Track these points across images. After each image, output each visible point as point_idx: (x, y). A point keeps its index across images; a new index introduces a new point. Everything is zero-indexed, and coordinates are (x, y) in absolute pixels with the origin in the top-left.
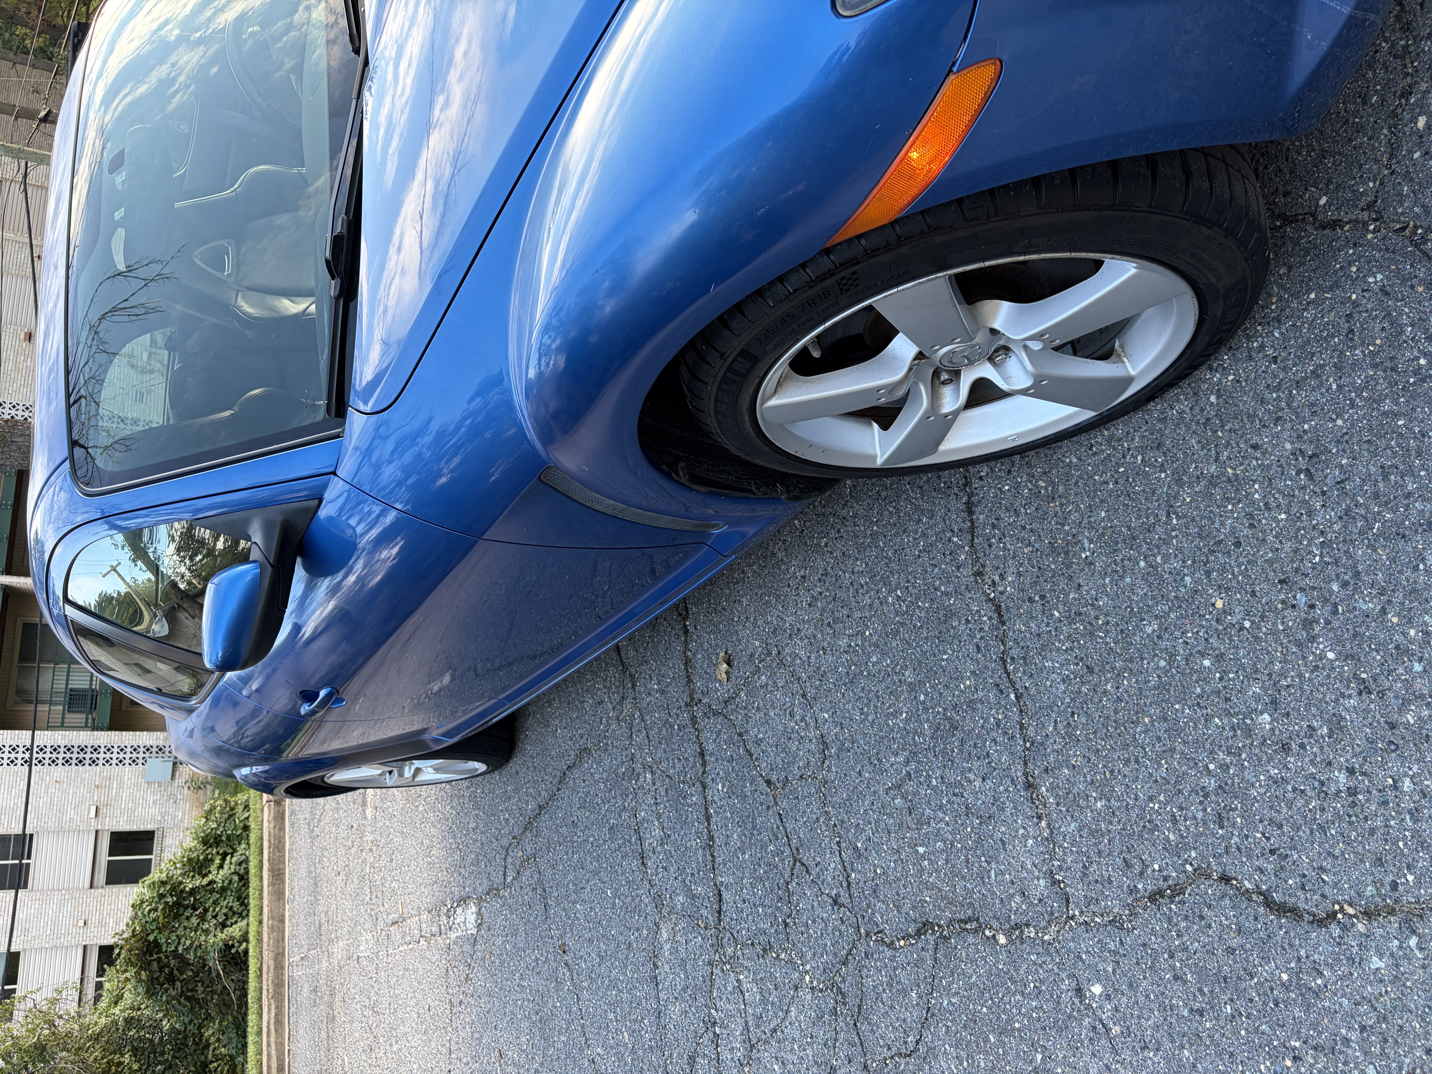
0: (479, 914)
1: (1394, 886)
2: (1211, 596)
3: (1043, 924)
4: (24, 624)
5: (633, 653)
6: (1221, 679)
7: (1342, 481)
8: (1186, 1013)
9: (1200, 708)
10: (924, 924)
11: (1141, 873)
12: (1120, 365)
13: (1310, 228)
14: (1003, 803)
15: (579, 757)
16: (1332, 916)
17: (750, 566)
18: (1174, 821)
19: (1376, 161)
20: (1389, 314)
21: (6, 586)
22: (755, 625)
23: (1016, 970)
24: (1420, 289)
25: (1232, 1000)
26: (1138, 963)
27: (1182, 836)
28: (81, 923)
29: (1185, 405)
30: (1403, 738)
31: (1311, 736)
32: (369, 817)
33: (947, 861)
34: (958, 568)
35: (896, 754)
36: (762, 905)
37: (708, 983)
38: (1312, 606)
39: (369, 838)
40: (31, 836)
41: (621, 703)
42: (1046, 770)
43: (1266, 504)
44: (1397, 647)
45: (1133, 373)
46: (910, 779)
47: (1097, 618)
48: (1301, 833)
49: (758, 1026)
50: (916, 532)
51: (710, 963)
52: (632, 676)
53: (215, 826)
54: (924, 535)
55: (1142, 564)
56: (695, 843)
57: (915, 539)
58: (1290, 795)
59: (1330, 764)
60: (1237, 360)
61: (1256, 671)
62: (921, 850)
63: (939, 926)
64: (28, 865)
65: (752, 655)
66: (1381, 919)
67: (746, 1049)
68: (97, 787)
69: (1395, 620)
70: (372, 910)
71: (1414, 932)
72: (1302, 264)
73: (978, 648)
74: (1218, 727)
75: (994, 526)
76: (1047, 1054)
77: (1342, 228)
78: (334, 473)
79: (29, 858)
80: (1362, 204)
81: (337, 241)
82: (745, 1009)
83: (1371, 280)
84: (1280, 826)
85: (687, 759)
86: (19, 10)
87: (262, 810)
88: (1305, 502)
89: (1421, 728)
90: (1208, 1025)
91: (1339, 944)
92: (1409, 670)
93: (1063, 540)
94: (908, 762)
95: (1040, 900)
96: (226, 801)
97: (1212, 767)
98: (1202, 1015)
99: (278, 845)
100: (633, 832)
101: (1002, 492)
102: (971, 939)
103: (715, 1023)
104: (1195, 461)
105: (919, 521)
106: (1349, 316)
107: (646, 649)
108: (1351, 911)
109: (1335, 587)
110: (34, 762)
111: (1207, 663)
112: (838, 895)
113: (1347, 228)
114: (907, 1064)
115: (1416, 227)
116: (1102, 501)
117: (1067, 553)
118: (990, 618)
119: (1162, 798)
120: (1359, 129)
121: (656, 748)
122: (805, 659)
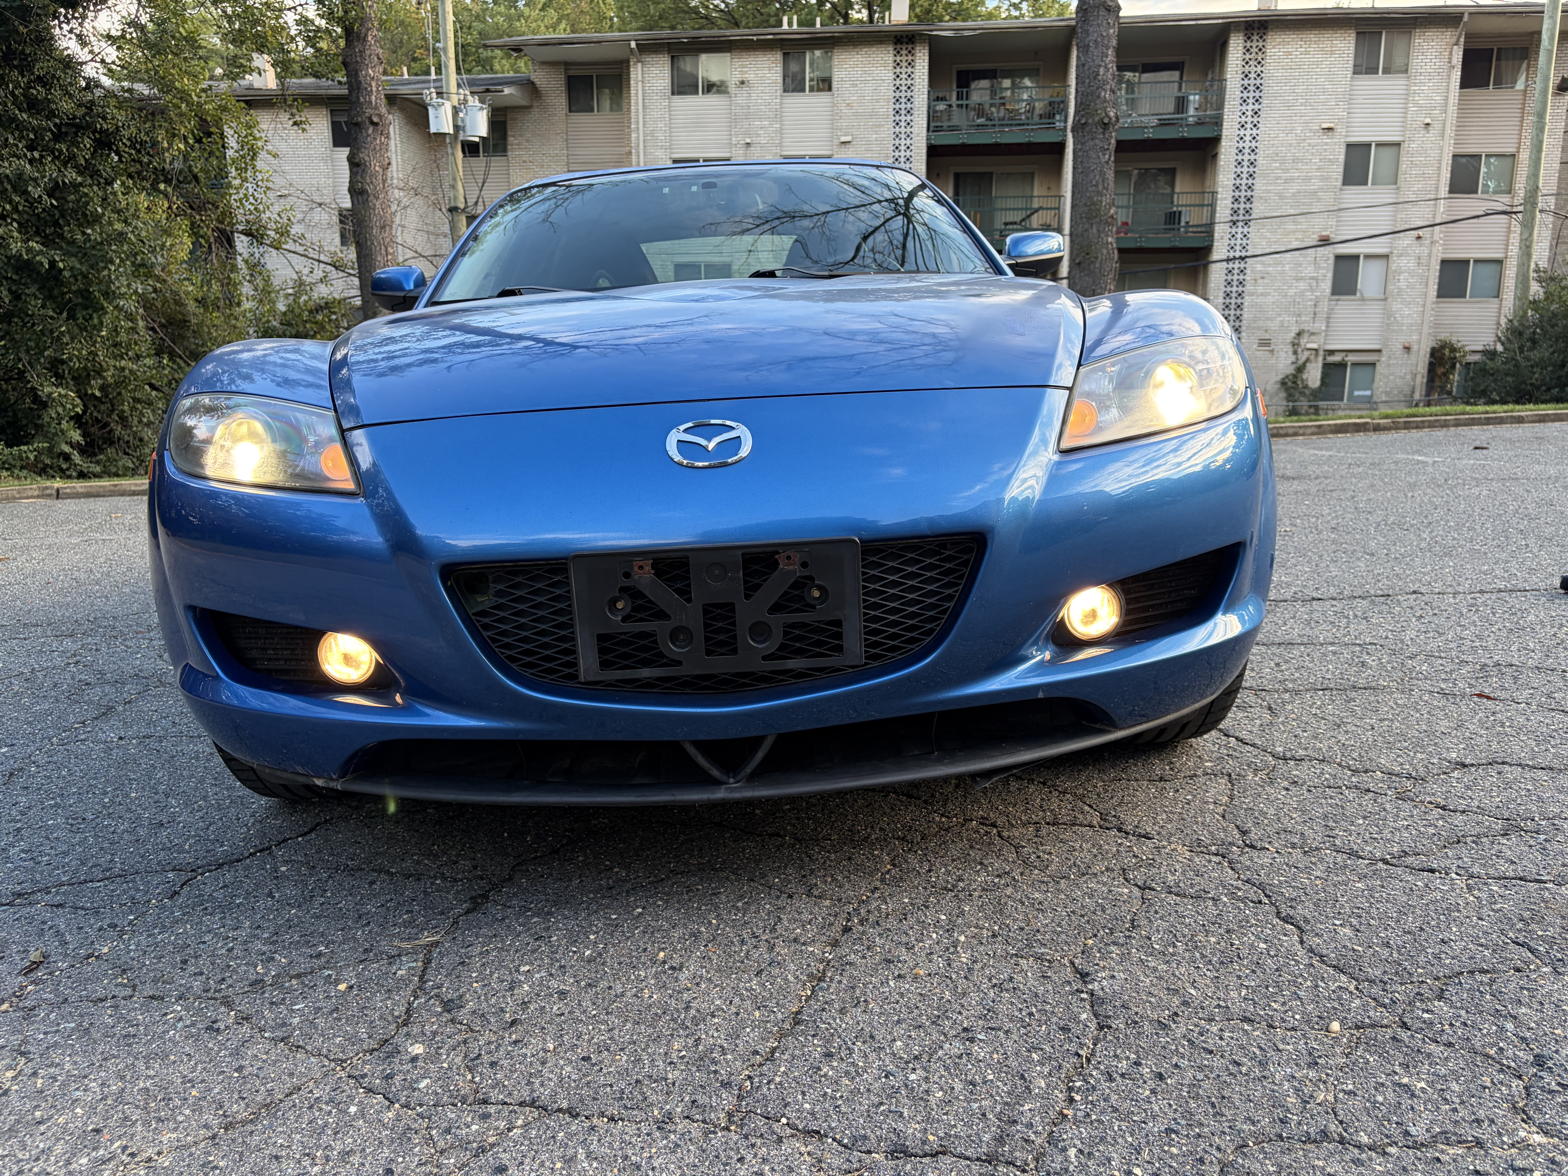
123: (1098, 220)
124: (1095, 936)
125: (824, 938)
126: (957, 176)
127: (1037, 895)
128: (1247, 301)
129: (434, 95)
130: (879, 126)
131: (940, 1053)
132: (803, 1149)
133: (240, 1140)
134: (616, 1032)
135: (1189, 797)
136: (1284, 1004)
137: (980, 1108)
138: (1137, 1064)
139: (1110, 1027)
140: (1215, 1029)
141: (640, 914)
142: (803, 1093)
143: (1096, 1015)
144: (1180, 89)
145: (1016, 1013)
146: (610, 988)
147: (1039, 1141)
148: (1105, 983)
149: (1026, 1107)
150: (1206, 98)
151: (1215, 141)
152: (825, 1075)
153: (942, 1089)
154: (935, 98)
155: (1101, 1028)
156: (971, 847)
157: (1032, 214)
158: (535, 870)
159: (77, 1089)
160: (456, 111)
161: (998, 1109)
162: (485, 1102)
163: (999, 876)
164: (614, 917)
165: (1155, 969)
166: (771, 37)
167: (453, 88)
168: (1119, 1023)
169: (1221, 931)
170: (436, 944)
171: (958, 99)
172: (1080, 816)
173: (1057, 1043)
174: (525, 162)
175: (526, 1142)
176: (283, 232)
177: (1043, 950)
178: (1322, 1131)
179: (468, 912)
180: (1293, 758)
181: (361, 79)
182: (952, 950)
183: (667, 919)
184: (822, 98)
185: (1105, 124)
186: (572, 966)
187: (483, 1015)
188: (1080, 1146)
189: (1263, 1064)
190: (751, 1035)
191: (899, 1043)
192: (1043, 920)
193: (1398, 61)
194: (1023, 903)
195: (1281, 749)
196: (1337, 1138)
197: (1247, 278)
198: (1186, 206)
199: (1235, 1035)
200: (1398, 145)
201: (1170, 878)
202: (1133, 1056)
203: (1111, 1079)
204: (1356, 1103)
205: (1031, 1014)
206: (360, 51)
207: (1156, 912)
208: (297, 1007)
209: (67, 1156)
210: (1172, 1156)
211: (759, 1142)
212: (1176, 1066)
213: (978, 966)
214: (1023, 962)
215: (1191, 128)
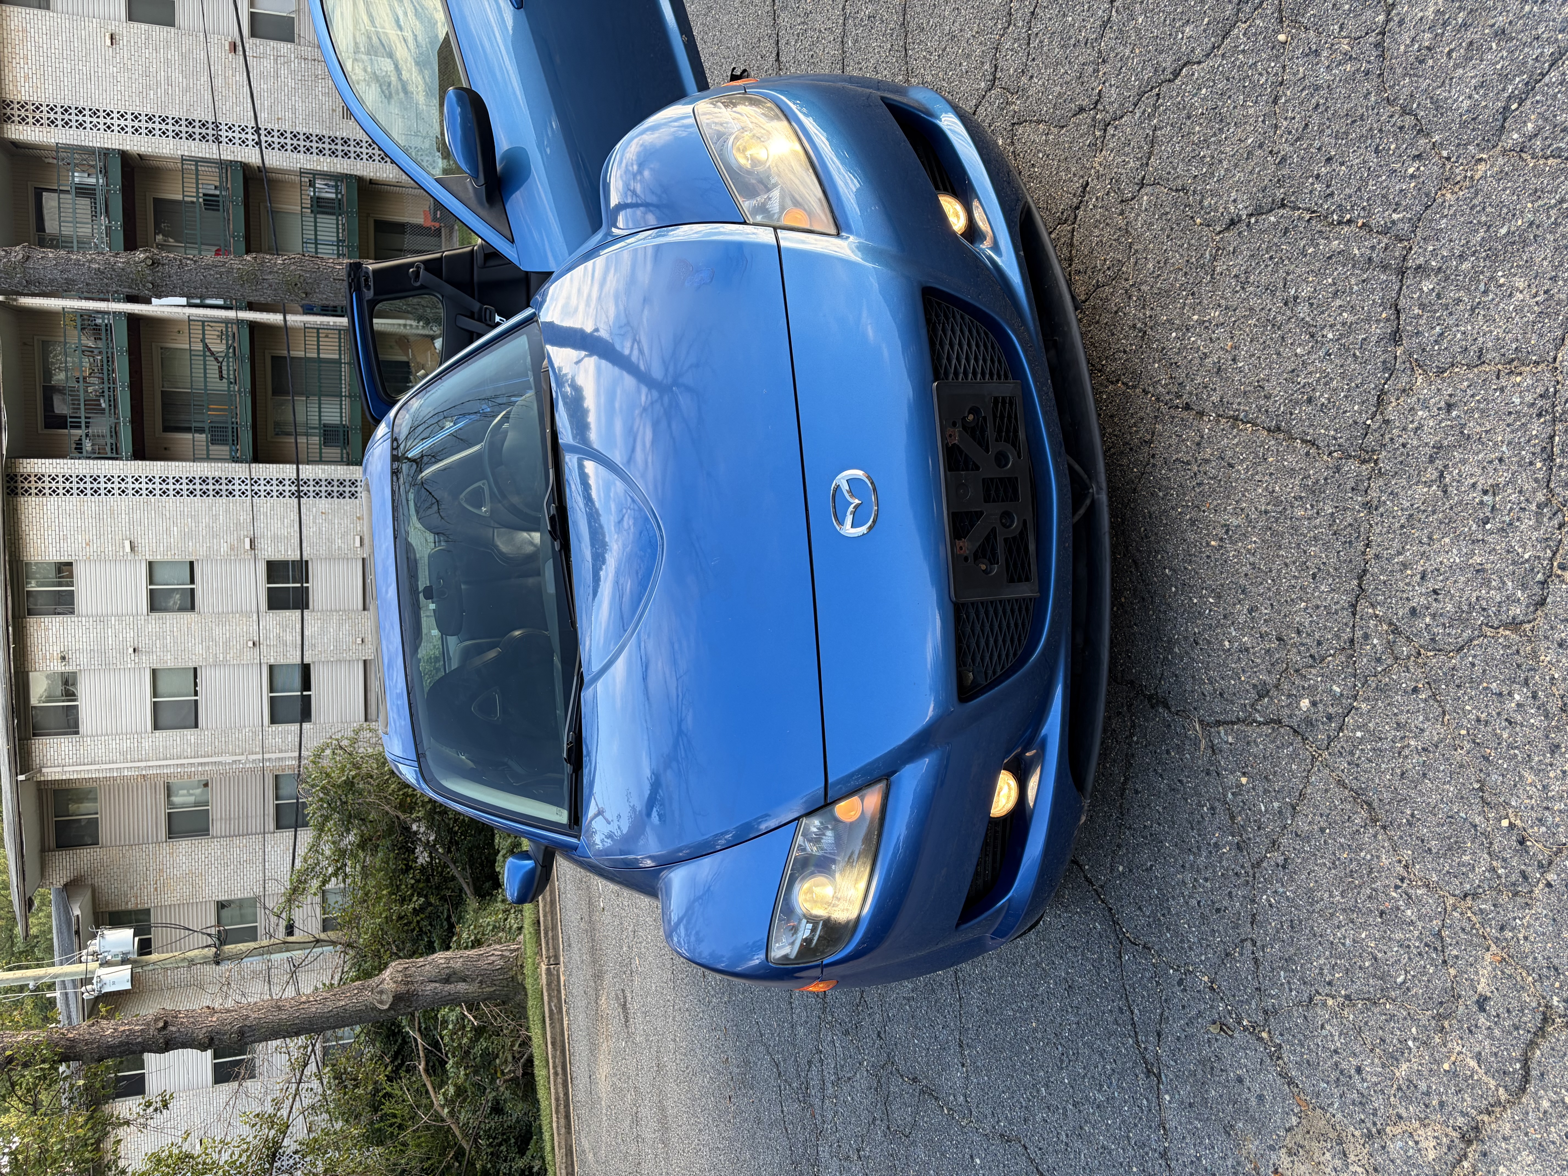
4: (273, 357)
21: (251, 322)
28: (359, 641)
40: (307, 562)
64: (307, 588)
68: (358, 518)
79: (307, 582)
110: (301, 494)
123: (259, 273)
124: (1192, 218)
125: (1195, 423)
126: (167, 429)
127: (1150, 265)
128: (301, 129)
129: (89, 987)
130: (112, 511)
131: (1307, 319)
132: (1394, 404)
133: (1387, 807)
134: (1288, 561)
135: (1041, 155)
136: (1261, 74)
137: (1357, 285)
138: (1318, 177)
139: (1283, 199)
140: (1285, 123)
141: (1170, 570)
142: (1345, 412)
143: (1271, 210)
144: (67, 192)
145: (1270, 269)
146: (1246, 575)
147: (1385, 240)
148: (1240, 206)
149: (1356, 252)
150: (76, 165)
151: (124, 155)
152: (1329, 399)
153: (1341, 314)
154: (80, 452)
155: (1283, 206)
156: (1098, 322)
157: (209, 350)
158: (1121, 665)
159: (1344, 944)
160: (105, 964)
161: (1359, 272)
162: (1352, 641)
163: (1130, 297)
164: (1174, 589)
165: (1227, 170)
166: (10, 629)
167: (81, 967)
168: (1279, 193)
169: (1188, 123)
170: (1201, 722)
171: (80, 427)
172: (1063, 240)
173: (1299, 236)
174: (156, 889)
175: (1389, 600)
176: (271, 1121)
177: (1208, 255)
178: (1375, 46)
179: (1167, 706)
180: (994, 74)
181: (117, 1041)
182: (1207, 324)
183: (1176, 547)
184: (81, 573)
186: (1225, 609)
187: (1272, 665)
188: (1390, 212)
189: (1317, 88)
190: (1290, 461)
191: (1298, 351)
192: (1176, 259)
194: (1159, 276)
195: (983, 84)
196: (1380, 37)
197: (276, 128)
198: (197, 188)
199: (1290, 109)
201: (1132, 164)
202: (1310, 180)
203: (1332, 195)
204: (1350, 24)
205: (1271, 258)
206: (86, 1044)
207: (1169, 173)
208: (1263, 809)
209: (1404, 926)
210: (1398, 148)
211: (1387, 437)
212: (1319, 149)
213: (1223, 302)
214: (1218, 270)
215: (111, 181)
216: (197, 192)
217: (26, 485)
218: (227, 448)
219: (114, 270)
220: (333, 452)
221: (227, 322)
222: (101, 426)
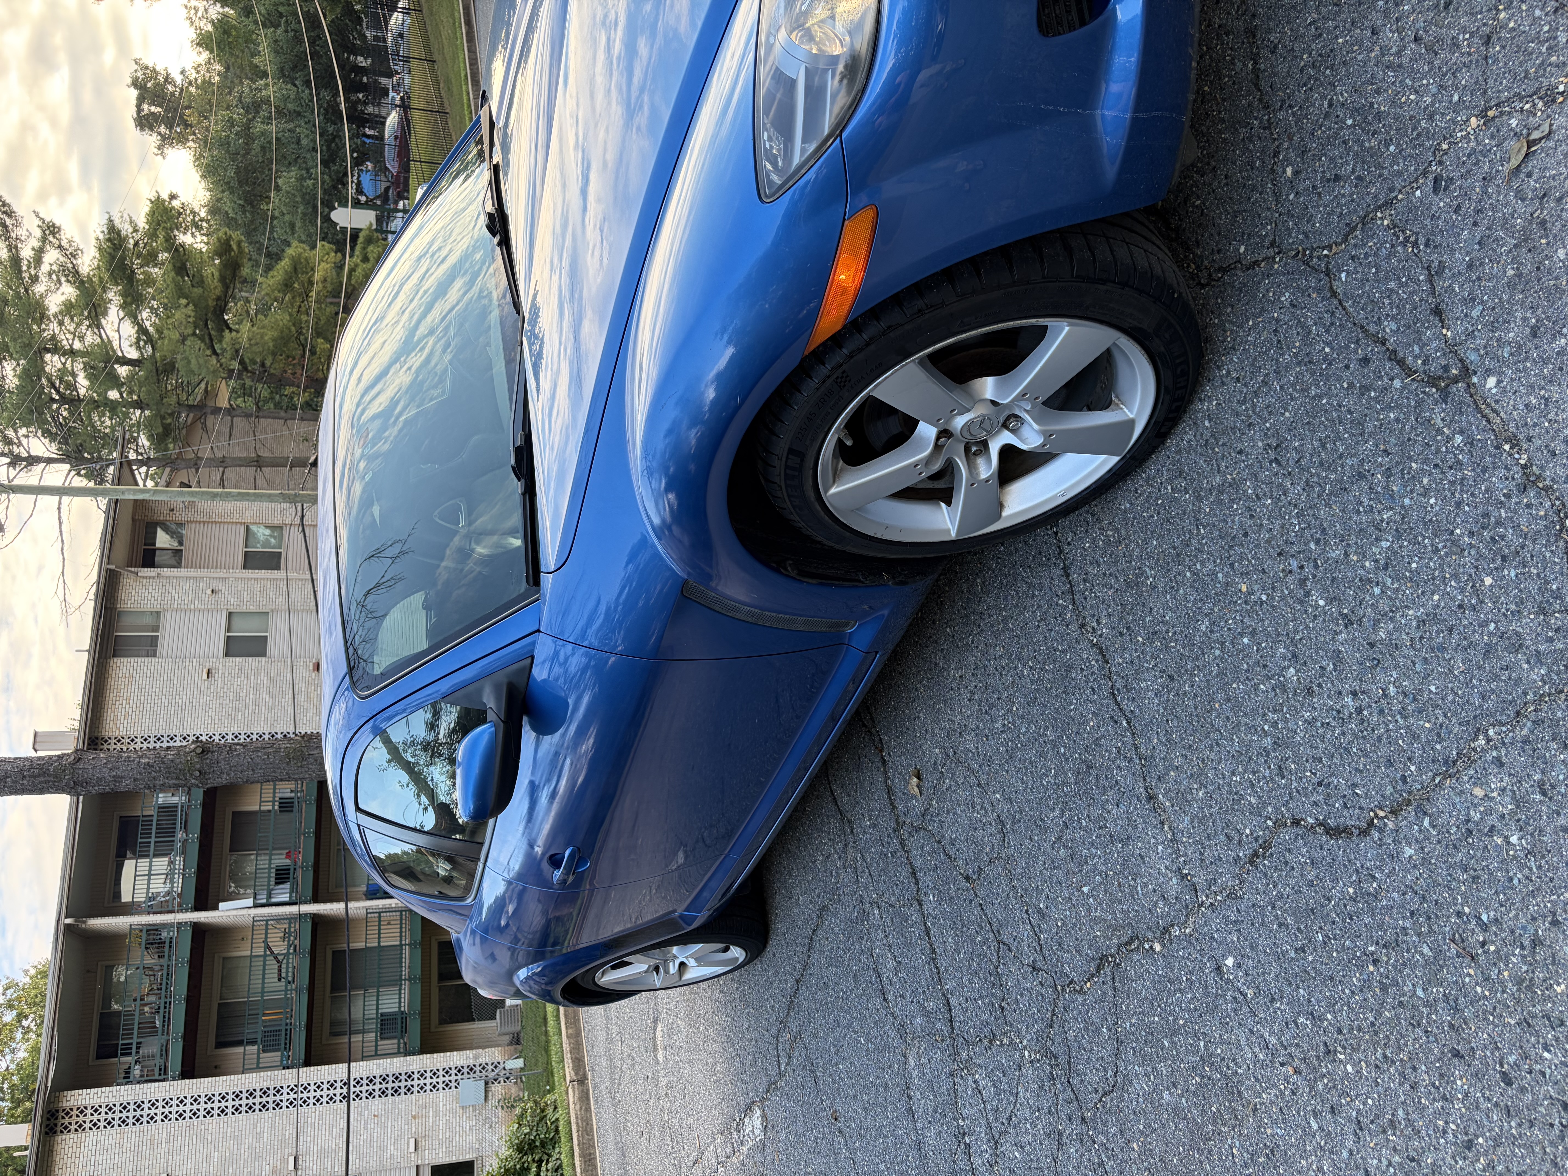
0: (764, 1116)
1: (1404, 779)
2: (1238, 583)
3: (1183, 918)
4: (334, 952)
5: (846, 799)
6: (1257, 650)
7: (1299, 460)
8: (1293, 954)
9: (1249, 680)
10: (1101, 959)
11: (1240, 842)
12: (1119, 411)
13: (1239, 273)
14: (1135, 821)
15: (820, 917)
16: (1371, 824)
17: (920, 682)
18: (1252, 786)
19: (1269, 209)
20: (1299, 321)
21: (314, 914)
22: (933, 735)
23: (1172, 970)
24: (1314, 295)
25: (1321, 928)
26: (1253, 924)
27: (1259, 797)
29: (1190, 436)
30: (1381, 653)
31: (1324, 675)
32: (661, 1060)
33: (1105, 891)
34: (1067, 626)
35: (1053, 810)
36: (981, 997)
37: (953, 1095)
38: (1302, 567)
39: (663, 1082)
41: (844, 851)
42: (1159, 778)
43: (1257, 495)
44: (1361, 580)
45: (1131, 416)
46: (1067, 828)
47: (1167, 632)
48: (1335, 760)
49: (997, 1119)
50: (1033, 606)
51: (951, 1075)
52: (849, 821)
53: (527, 1130)
54: (1039, 606)
55: (1188, 574)
56: (921, 960)
57: (1033, 612)
58: (1321, 731)
59: (1340, 693)
60: (1215, 388)
61: (1279, 635)
62: (1085, 889)
63: (1112, 956)
65: (935, 764)
66: (1403, 813)
67: (991, 1147)
68: (414, 1117)
69: (1355, 558)
70: (675, 1159)
71: (1425, 814)
72: (1239, 301)
73: (1093, 689)
74: (1263, 692)
75: (1085, 581)
76: (1208, 1039)
77: (1259, 266)
78: (538, 631)
80: (1267, 244)
81: (518, 451)
82: (985, 1108)
83: (1283, 299)
84: (1320, 760)
85: (902, 883)
86: (285, 372)
87: (567, 1093)
88: (1280, 485)
89: (1391, 640)
90: (1310, 958)
91: (1380, 846)
92: (1372, 596)
93: (1134, 574)
94: (1062, 812)
95: (1176, 898)
96: (535, 1102)
97: (1266, 727)
98: (1304, 952)
99: (586, 1128)
100: (872, 972)
101: (1085, 550)
102: (1135, 957)
103: (964, 1134)
104: (1206, 477)
105: (1033, 596)
106: (1275, 331)
107: (856, 791)
108: (1381, 814)
109: (1312, 546)
110: (352, 1096)
111: (1246, 640)
112: (1034, 961)
113: (1263, 265)
114: (1112, 1100)
115: (1304, 250)
116: (1152, 533)
117: (1137, 585)
118: (1097, 661)
119: (1240, 770)
120: (1254, 188)
121: (878, 882)
122: (974, 750)
126: (220, 1044)
130: (152, 1141)
154: (127, 1078)
157: (270, 952)
171: (130, 1054)
185: (203, 751)
193: (148, 620)
198: (274, 793)
200: (230, 614)
215: (192, 797)
216: (274, 797)
217: (66, 1121)
218: (279, 1053)
219: (163, 763)
220: (390, 1044)
221: (290, 919)
222: (152, 1047)
